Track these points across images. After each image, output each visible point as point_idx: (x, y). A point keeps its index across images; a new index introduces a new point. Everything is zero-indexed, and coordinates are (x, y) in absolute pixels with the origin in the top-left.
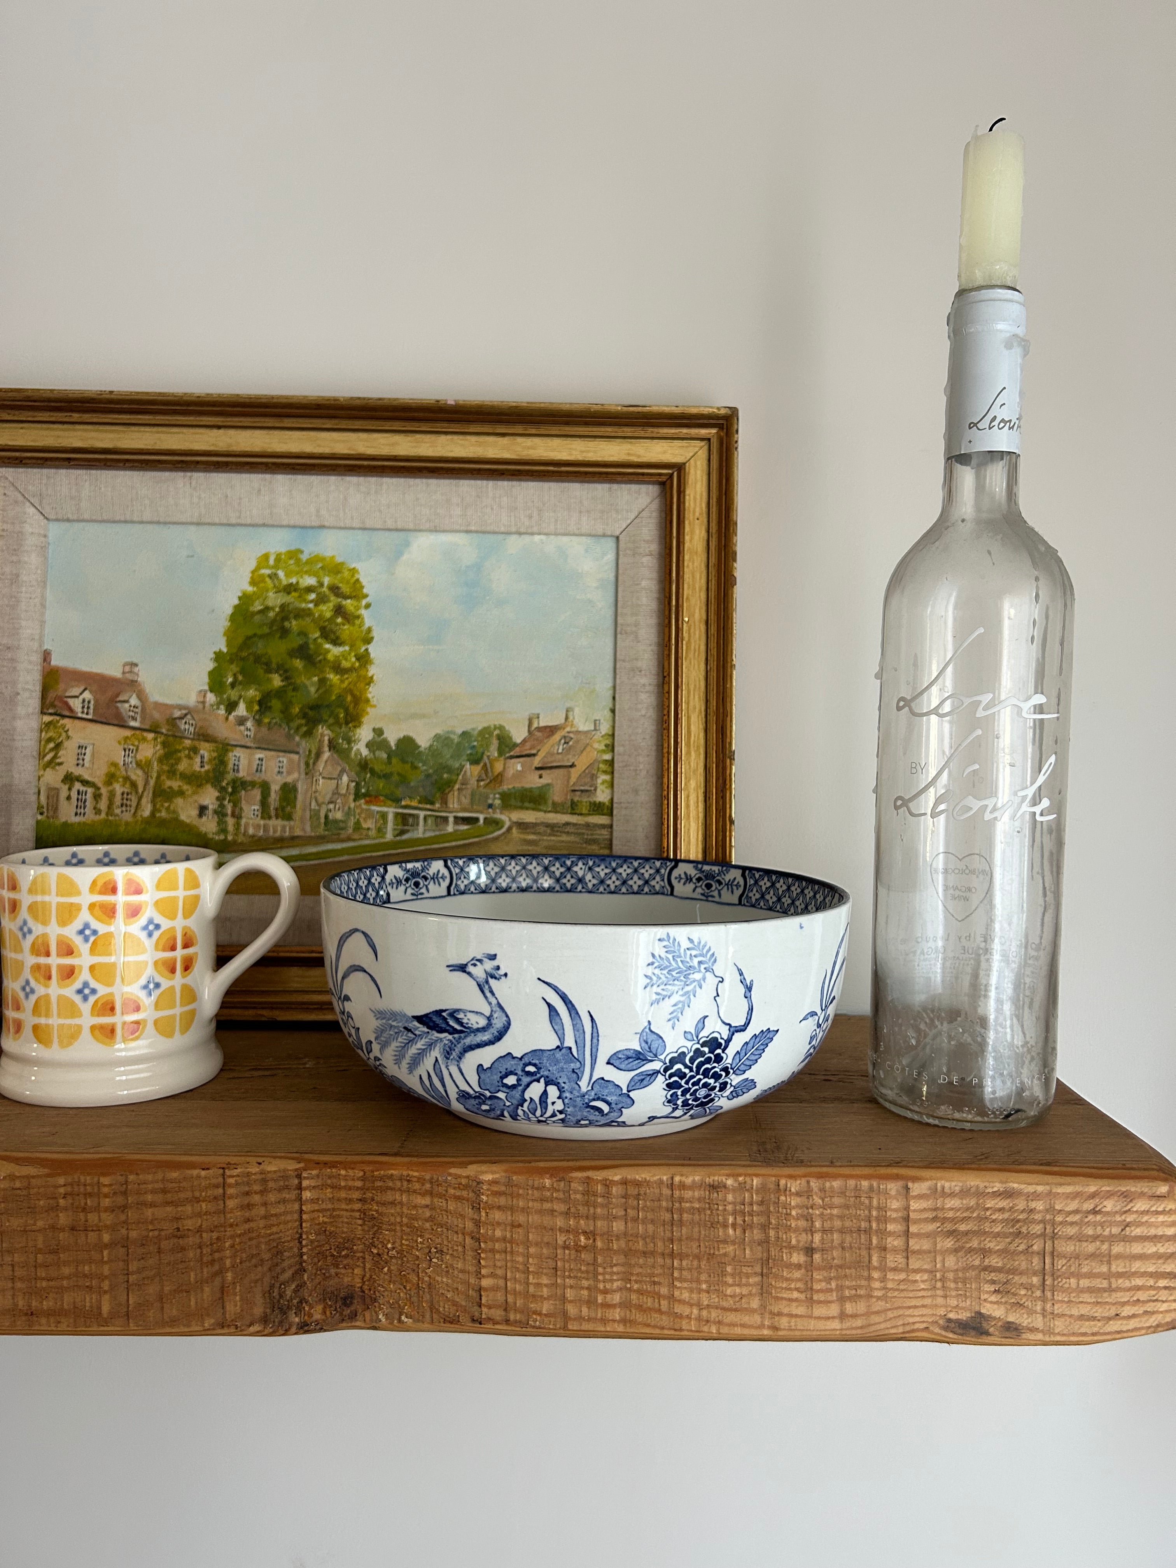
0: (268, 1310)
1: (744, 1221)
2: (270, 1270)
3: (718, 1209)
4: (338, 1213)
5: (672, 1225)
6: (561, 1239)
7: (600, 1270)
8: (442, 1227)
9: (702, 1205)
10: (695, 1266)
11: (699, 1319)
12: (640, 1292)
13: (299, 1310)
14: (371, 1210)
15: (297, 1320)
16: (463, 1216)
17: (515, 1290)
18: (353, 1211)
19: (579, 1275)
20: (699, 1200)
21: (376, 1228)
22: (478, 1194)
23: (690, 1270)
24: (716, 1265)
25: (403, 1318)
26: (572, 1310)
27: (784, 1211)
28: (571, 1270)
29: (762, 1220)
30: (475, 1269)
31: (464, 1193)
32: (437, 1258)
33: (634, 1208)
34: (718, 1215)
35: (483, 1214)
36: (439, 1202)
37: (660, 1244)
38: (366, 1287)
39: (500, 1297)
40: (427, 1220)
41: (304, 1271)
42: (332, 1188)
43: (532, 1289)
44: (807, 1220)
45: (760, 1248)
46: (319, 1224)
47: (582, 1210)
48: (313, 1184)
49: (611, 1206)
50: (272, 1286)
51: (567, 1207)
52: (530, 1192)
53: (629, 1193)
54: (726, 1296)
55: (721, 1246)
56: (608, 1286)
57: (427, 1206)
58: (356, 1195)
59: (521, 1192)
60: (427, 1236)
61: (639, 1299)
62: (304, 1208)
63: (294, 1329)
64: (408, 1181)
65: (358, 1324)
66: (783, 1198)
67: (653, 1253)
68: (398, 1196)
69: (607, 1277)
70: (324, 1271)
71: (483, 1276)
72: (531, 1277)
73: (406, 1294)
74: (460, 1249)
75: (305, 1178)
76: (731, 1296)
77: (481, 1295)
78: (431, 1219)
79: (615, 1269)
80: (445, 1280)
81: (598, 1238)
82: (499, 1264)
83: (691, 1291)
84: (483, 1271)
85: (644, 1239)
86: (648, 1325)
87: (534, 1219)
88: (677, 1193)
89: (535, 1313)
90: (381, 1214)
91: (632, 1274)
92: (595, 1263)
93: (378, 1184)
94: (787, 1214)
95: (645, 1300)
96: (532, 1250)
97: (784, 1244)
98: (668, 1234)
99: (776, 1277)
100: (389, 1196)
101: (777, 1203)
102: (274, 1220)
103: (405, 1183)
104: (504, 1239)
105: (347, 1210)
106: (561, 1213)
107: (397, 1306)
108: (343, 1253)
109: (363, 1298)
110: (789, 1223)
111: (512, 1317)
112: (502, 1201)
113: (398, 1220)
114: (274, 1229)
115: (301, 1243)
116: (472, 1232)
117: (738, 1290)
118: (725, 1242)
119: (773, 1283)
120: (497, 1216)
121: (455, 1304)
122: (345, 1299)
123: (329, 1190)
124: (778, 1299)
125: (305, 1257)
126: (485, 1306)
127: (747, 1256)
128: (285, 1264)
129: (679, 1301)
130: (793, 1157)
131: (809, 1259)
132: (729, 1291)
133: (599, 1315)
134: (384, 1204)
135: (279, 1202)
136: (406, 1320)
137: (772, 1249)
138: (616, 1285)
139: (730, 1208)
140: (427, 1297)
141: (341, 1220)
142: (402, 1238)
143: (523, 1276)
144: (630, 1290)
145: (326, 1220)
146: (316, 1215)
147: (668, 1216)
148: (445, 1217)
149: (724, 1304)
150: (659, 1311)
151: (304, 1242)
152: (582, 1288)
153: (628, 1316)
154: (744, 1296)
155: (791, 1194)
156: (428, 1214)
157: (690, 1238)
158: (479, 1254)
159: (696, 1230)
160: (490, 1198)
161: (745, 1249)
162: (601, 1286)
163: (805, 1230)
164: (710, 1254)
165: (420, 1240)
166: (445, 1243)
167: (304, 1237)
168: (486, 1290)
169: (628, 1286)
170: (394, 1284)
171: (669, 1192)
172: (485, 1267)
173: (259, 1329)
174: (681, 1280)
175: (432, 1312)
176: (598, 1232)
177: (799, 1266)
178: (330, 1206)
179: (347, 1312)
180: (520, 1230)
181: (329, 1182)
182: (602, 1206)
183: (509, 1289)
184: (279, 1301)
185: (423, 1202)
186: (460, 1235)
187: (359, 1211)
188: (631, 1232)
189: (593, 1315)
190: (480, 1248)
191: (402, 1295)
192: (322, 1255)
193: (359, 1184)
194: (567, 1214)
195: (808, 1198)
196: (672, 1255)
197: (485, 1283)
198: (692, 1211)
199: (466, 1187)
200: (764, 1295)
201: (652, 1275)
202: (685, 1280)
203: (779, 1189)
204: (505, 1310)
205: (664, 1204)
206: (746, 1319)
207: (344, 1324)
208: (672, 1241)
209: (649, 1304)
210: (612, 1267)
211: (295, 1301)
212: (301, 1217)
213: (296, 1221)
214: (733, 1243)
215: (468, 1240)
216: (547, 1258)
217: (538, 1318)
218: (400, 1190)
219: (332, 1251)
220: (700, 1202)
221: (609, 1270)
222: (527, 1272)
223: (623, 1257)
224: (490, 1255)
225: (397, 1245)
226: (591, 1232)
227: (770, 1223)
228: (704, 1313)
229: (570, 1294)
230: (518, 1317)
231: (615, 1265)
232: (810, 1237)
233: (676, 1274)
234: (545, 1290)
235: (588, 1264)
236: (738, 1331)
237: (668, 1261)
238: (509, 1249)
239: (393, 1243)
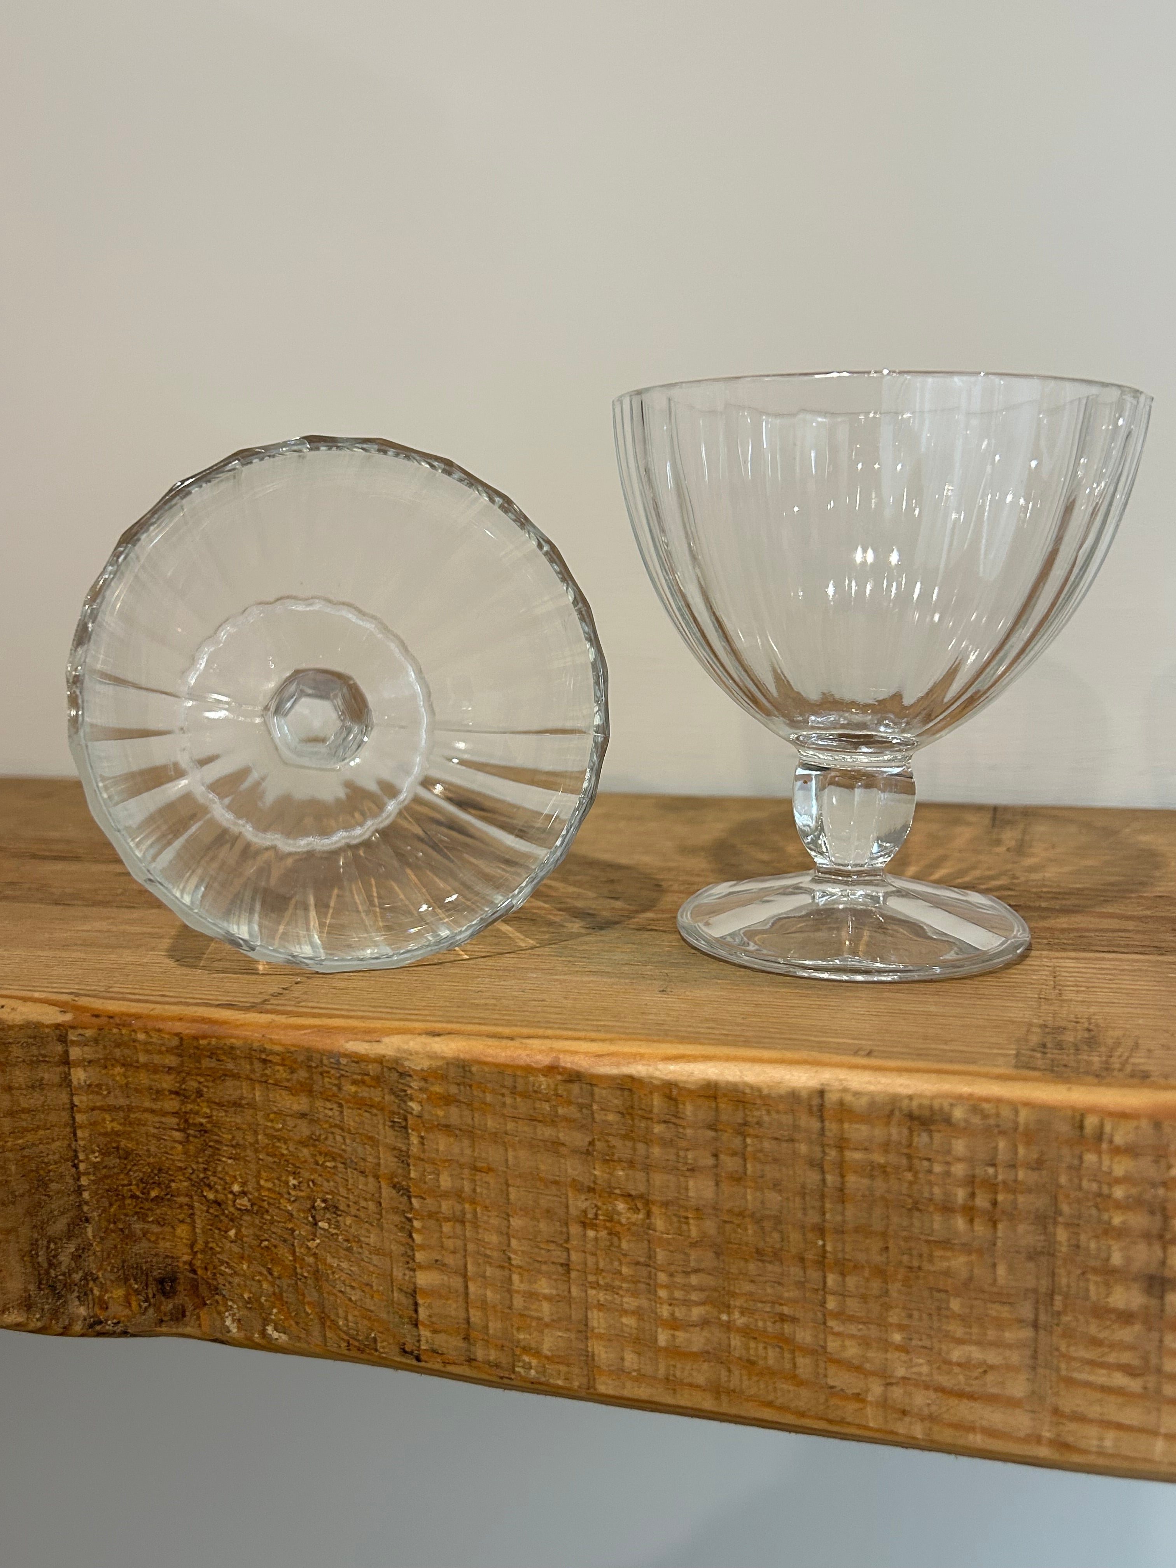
0: (31, 1287)
1: (995, 1203)
2: (28, 1213)
3: (930, 1171)
4: (138, 1115)
5: (822, 1196)
6: (579, 1203)
7: (662, 1277)
8: (334, 1159)
9: (893, 1158)
10: (875, 1292)
11: (884, 1404)
12: (747, 1333)
13: (84, 1296)
14: (197, 1113)
15: (82, 1311)
16: (373, 1141)
17: (484, 1301)
18: (165, 1114)
19: (617, 1283)
20: (886, 1146)
21: (209, 1152)
22: (403, 1096)
23: (864, 1298)
24: (926, 1293)
25: (270, 1329)
26: (603, 1353)
27: (1094, 1186)
28: (598, 1271)
29: (1040, 1202)
30: (402, 1249)
31: (376, 1095)
32: (329, 1221)
33: (734, 1154)
34: (931, 1184)
35: (414, 1140)
36: (326, 1110)
37: (795, 1236)
38: (198, 1263)
39: (453, 1309)
40: (302, 1143)
41: (87, 1220)
42: (123, 1065)
43: (518, 1302)
44: (1152, 1212)
45: (1031, 1265)
46: (106, 1134)
47: (622, 1149)
48: (88, 1057)
49: (683, 1144)
50: (34, 1244)
51: (588, 1139)
52: (508, 1100)
53: (724, 1117)
54: (949, 1363)
55: (938, 1253)
56: (680, 1313)
57: (303, 1115)
58: (167, 1082)
59: (489, 1098)
60: (306, 1174)
61: (748, 1349)
62: (76, 1100)
63: (78, 1327)
64: (265, 1061)
65: (188, 1330)
66: (1090, 1158)
67: (777, 1256)
68: (245, 1089)
69: (678, 1294)
70: (121, 1226)
71: (421, 1267)
72: (516, 1278)
73: (273, 1284)
74: (371, 1206)
75: (73, 1042)
76: (959, 1365)
77: (416, 1304)
78: (311, 1141)
79: (694, 1280)
80: (344, 1265)
81: (655, 1210)
82: (449, 1243)
83: (865, 1342)
84: (420, 1256)
85: (759, 1221)
86: (769, 1404)
87: (521, 1158)
88: (832, 1127)
89: (526, 1350)
90: (215, 1124)
91: (733, 1295)
92: (649, 1262)
93: (206, 1063)
94: (1100, 1195)
95: (761, 1351)
96: (516, 1222)
97: (1093, 1263)
98: (813, 1218)
99: (1068, 1334)
100: (230, 1090)
101: (1076, 1169)
102: (25, 1121)
103: (257, 1065)
104: (458, 1195)
105: (153, 1111)
106: (575, 1151)
107: (256, 1305)
108: (153, 1194)
109: (194, 1287)
110: (1105, 1217)
111: (480, 1353)
112: (454, 1115)
113: (250, 1139)
114: (30, 1137)
115: (76, 1166)
116: (393, 1175)
117: (975, 1353)
118: (946, 1244)
119: (1063, 1349)
120: (442, 1144)
121: (367, 1314)
122: (161, 1281)
123: (119, 1070)
124: (1070, 1382)
125: (86, 1195)
126: (424, 1325)
127: (1001, 1281)
128: (55, 1205)
129: (839, 1362)
130: (1123, 1065)
131: (1154, 1302)
132: (956, 1354)
133: (662, 1372)
134: (220, 1105)
135: (33, 1087)
136: (276, 1335)
137: (1062, 1271)
138: (697, 1312)
139: (959, 1170)
140: (312, 1295)
141: (143, 1129)
142: (258, 1176)
143: (498, 1272)
144: (728, 1327)
145: (117, 1127)
146: (97, 1115)
147: (813, 1177)
148: (339, 1138)
149: (944, 1380)
150: (793, 1378)
151: (82, 1167)
152: (625, 1312)
153: (724, 1379)
154: (992, 1367)
155: (1116, 1151)
156: (304, 1129)
157: (863, 1230)
158: (410, 1220)
159: (878, 1212)
160: (427, 1107)
161: (994, 1265)
162: (665, 1311)
163: (1147, 1236)
164: (910, 1268)
165: (293, 1182)
166: (343, 1192)
167: (81, 1156)
168: (426, 1293)
169: (724, 1317)
170: (250, 1263)
171: (815, 1125)
172: (422, 1247)
173: (20, 1319)
174: (839, 1315)
175: (323, 1324)
176: (656, 1197)
177: (1126, 1317)
178: (122, 1101)
179: (168, 1306)
180: (490, 1178)
181: (118, 1053)
182: (666, 1143)
183: (472, 1297)
184: (47, 1273)
185: (296, 1107)
186: (371, 1179)
187: (175, 1114)
188: (728, 1206)
189: (648, 1369)
190: (411, 1209)
191: (265, 1285)
192: (114, 1194)
193: (171, 1060)
194: (588, 1153)
195: (1156, 1162)
196: (821, 1262)
197: (423, 1279)
198: (873, 1170)
199: (378, 1080)
200: (1041, 1371)
201: (777, 1301)
202: (852, 1319)
203: (1082, 1136)
204: (466, 1338)
205: (803, 1148)
206: (995, 1417)
207: (164, 1329)
208: (821, 1231)
209: (771, 1362)
210: (687, 1274)
211: (77, 1277)
212: (73, 1118)
213: (65, 1126)
214: (967, 1249)
215: (387, 1192)
216: (548, 1242)
217: (534, 1362)
218: (248, 1078)
219: (133, 1187)
220: (886, 1151)
221: (679, 1279)
222: (506, 1264)
223: (710, 1255)
224: (432, 1223)
225: (250, 1188)
226: (641, 1196)
227: (1058, 1212)
228: (897, 1393)
229: (598, 1320)
230: (493, 1355)
231: (696, 1271)
232: (1160, 1253)
233: (832, 1304)
234: (546, 1307)
235: (638, 1263)
236: (977, 1440)
237: (814, 1274)
238: (469, 1216)
239: (244, 1184)
